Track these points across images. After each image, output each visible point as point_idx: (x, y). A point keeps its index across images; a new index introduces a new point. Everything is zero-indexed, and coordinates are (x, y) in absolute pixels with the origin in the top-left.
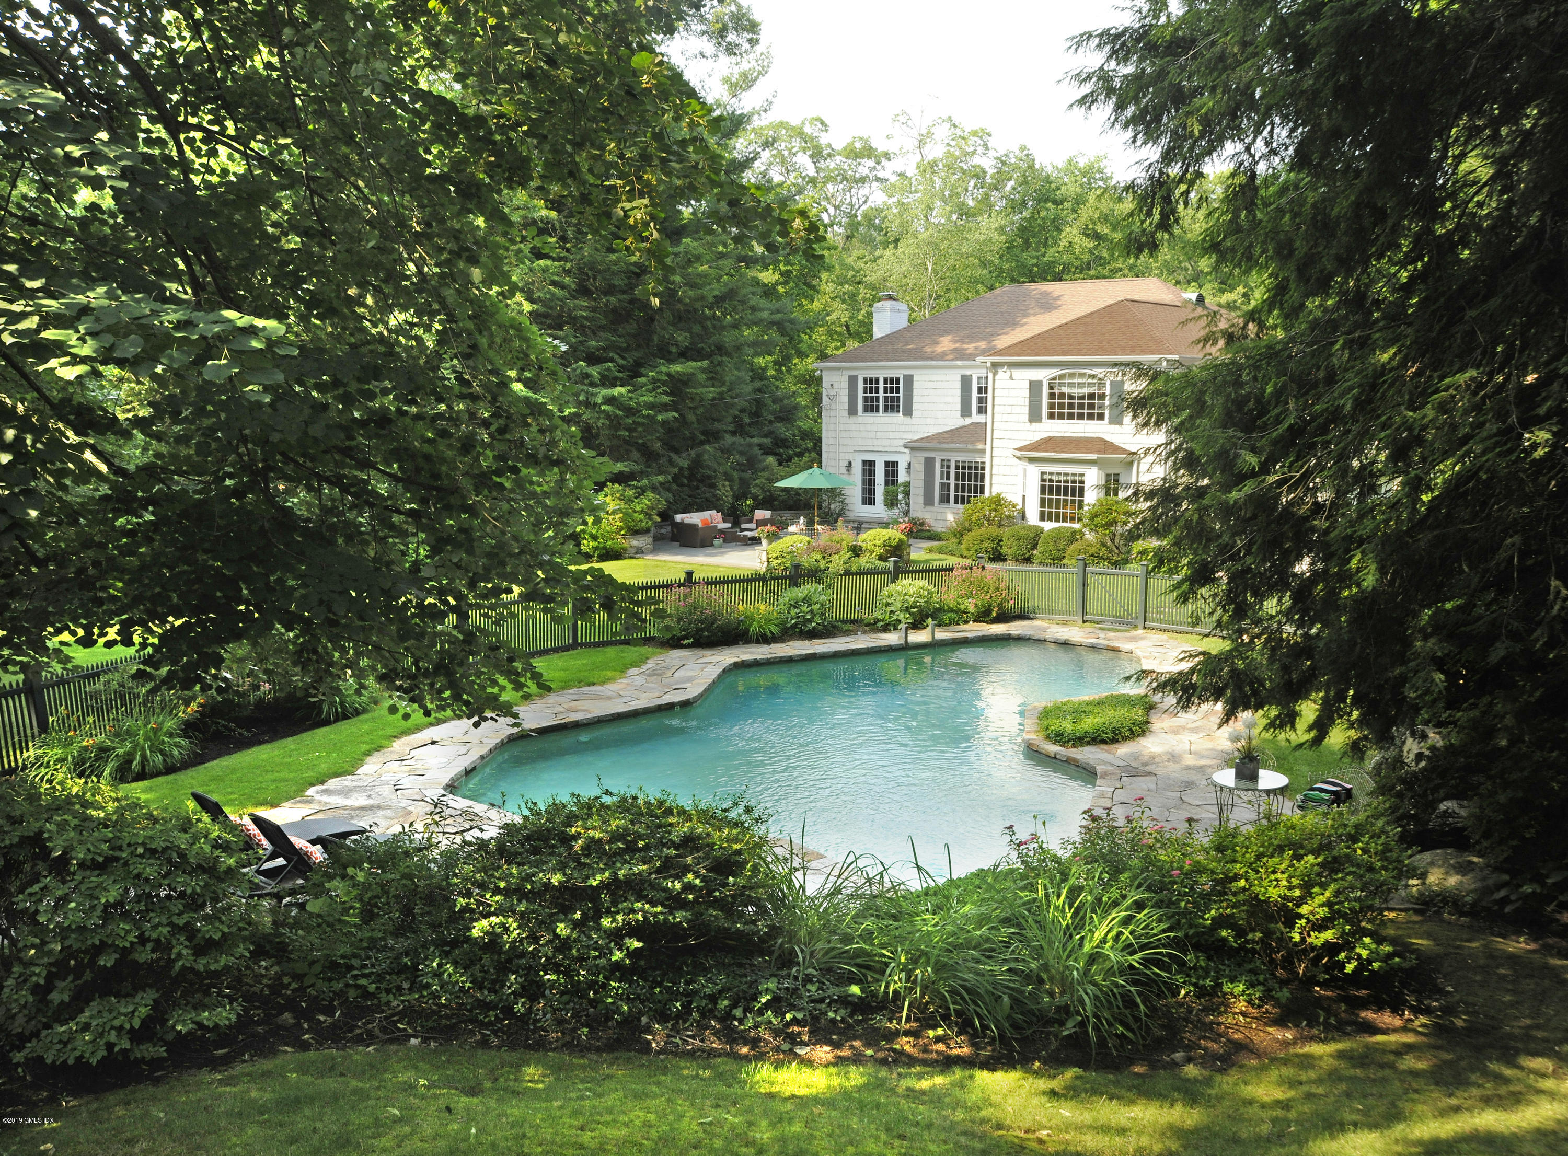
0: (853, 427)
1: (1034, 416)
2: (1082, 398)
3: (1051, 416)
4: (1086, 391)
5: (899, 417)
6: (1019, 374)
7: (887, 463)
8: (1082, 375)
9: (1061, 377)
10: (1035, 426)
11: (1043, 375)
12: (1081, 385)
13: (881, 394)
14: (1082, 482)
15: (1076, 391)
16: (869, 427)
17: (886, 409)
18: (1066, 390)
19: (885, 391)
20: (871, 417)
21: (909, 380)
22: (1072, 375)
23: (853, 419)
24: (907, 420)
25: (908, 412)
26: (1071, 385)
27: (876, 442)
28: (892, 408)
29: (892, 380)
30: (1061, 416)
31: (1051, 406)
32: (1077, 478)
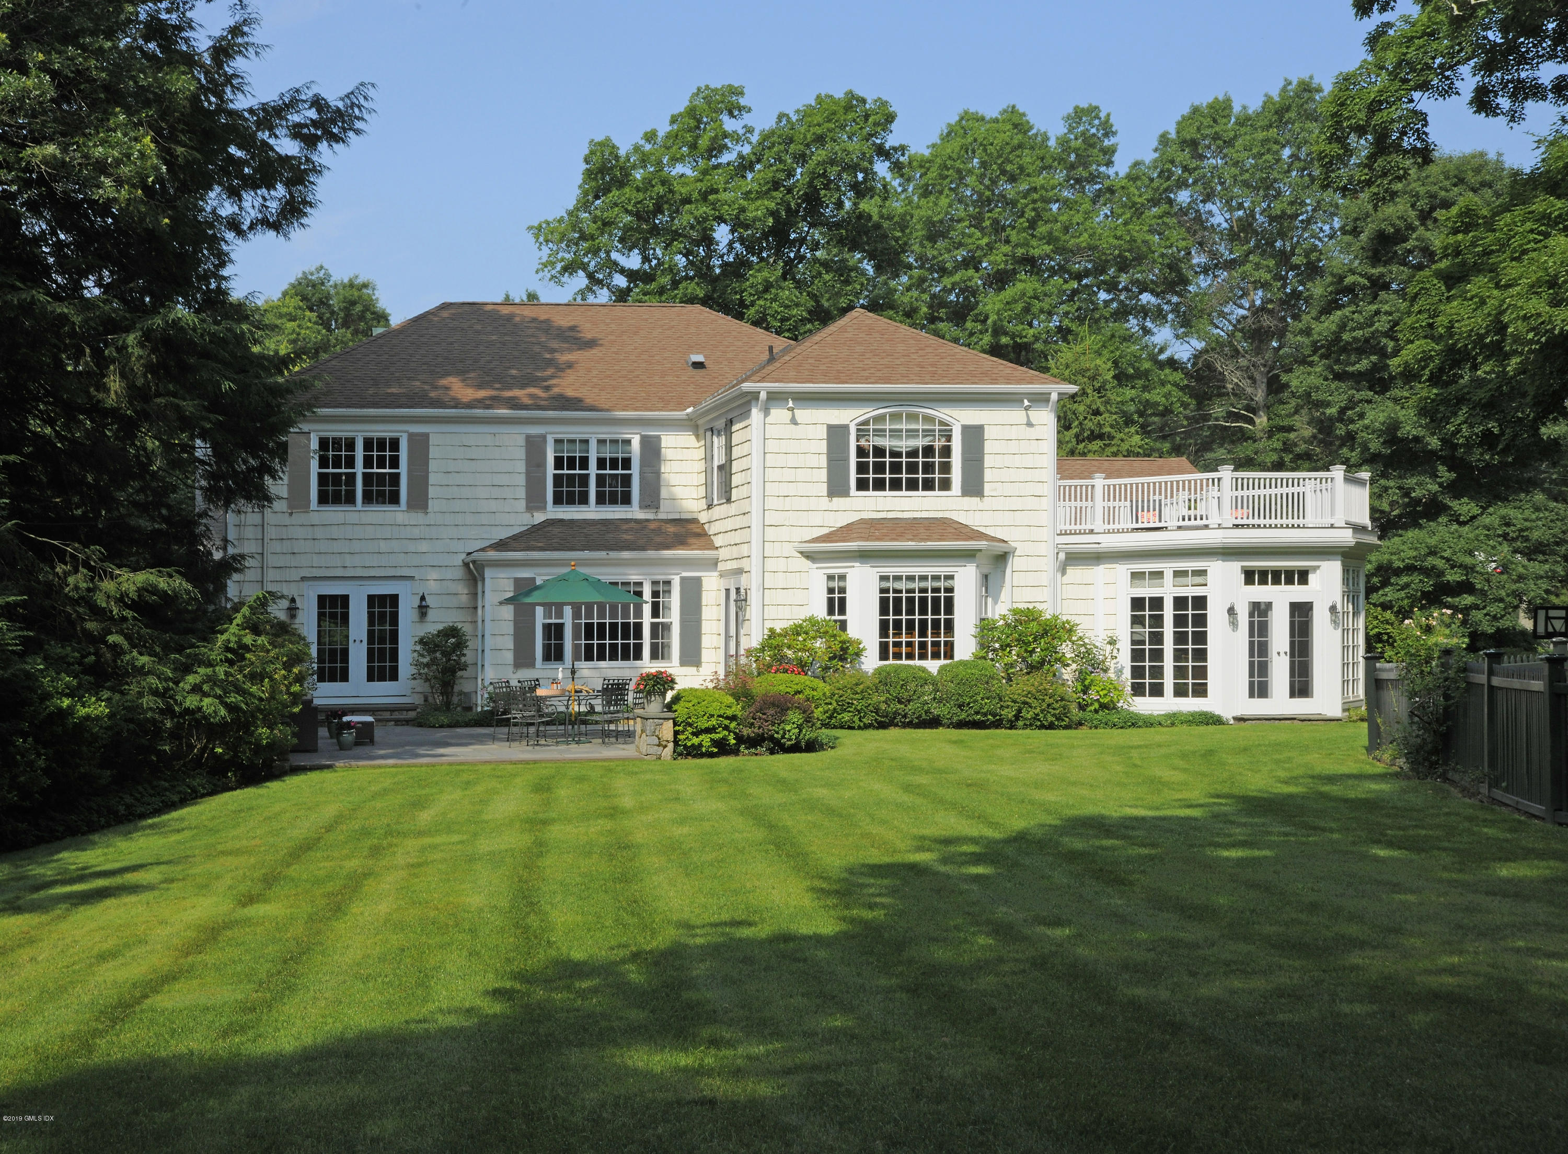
0: (300, 533)
1: (837, 489)
2: (913, 453)
3: (862, 485)
4: (920, 443)
5: (397, 514)
6: (805, 414)
7: (372, 600)
8: (912, 417)
9: (879, 419)
10: (838, 502)
11: (849, 416)
12: (912, 434)
13: (359, 469)
14: (950, 590)
15: (904, 445)
16: (335, 532)
17: (368, 498)
18: (886, 442)
19: (368, 462)
20: (335, 513)
21: (420, 445)
22: (896, 417)
23: (299, 518)
24: (417, 517)
25: (420, 502)
26: (896, 434)
27: (348, 560)
28: (381, 494)
29: (381, 443)
30: (879, 485)
31: (862, 468)
32: (942, 584)
